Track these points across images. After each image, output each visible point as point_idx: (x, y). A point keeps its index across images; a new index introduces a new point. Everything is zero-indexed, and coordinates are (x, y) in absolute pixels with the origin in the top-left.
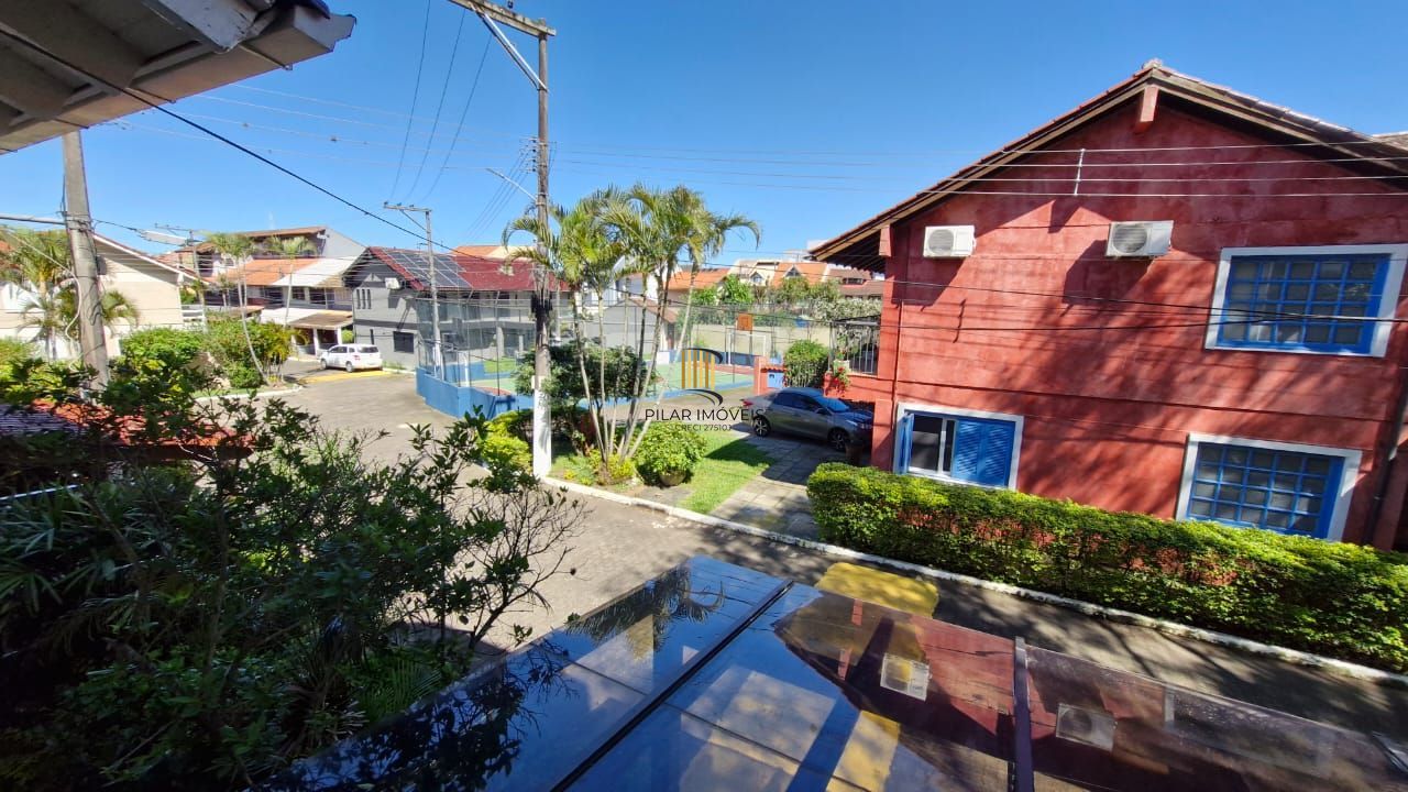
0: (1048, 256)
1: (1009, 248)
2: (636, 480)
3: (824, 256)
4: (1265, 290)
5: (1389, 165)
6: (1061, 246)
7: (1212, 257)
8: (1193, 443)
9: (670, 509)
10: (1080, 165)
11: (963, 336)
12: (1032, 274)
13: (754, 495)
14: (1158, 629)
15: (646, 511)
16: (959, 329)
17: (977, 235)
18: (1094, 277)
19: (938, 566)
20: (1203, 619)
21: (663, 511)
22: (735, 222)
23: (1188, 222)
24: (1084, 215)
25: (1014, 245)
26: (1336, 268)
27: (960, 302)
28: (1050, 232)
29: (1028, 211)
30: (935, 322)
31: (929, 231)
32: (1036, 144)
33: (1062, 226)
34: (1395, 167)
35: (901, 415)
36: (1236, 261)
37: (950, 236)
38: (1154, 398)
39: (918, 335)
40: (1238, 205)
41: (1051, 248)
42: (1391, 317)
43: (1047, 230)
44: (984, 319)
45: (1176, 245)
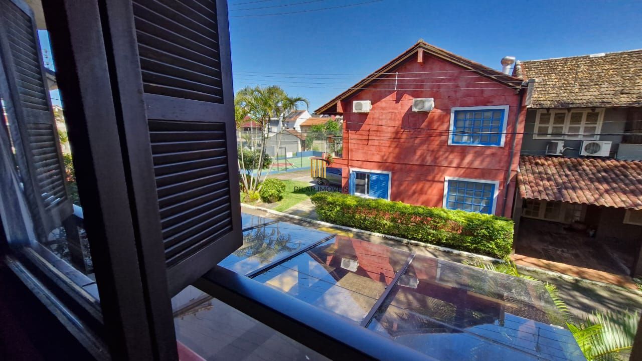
0: (396, 111)
1: (383, 108)
2: (260, 200)
3: (319, 113)
4: (467, 123)
5: (494, 78)
6: (400, 107)
7: (448, 112)
8: (446, 181)
9: (269, 210)
10: (397, 79)
11: (370, 143)
12: (391, 119)
13: (303, 205)
14: (425, 247)
15: (260, 211)
16: (368, 140)
17: (372, 104)
18: (411, 119)
19: (357, 227)
20: (439, 243)
21: (266, 211)
22: (299, 99)
23: (440, 98)
24: (406, 97)
25: (385, 108)
26: (489, 114)
27: (368, 129)
28: (396, 103)
29: (389, 95)
30: (360, 137)
31: (355, 102)
32: (385, 71)
33: (400, 100)
34: (496, 79)
35: (351, 172)
36: (456, 113)
37: (361, 105)
38: (433, 164)
39: (355, 142)
40: (456, 91)
41: (396, 109)
42: (505, 132)
43: (395, 102)
44: (376, 136)
45: (436, 107)
